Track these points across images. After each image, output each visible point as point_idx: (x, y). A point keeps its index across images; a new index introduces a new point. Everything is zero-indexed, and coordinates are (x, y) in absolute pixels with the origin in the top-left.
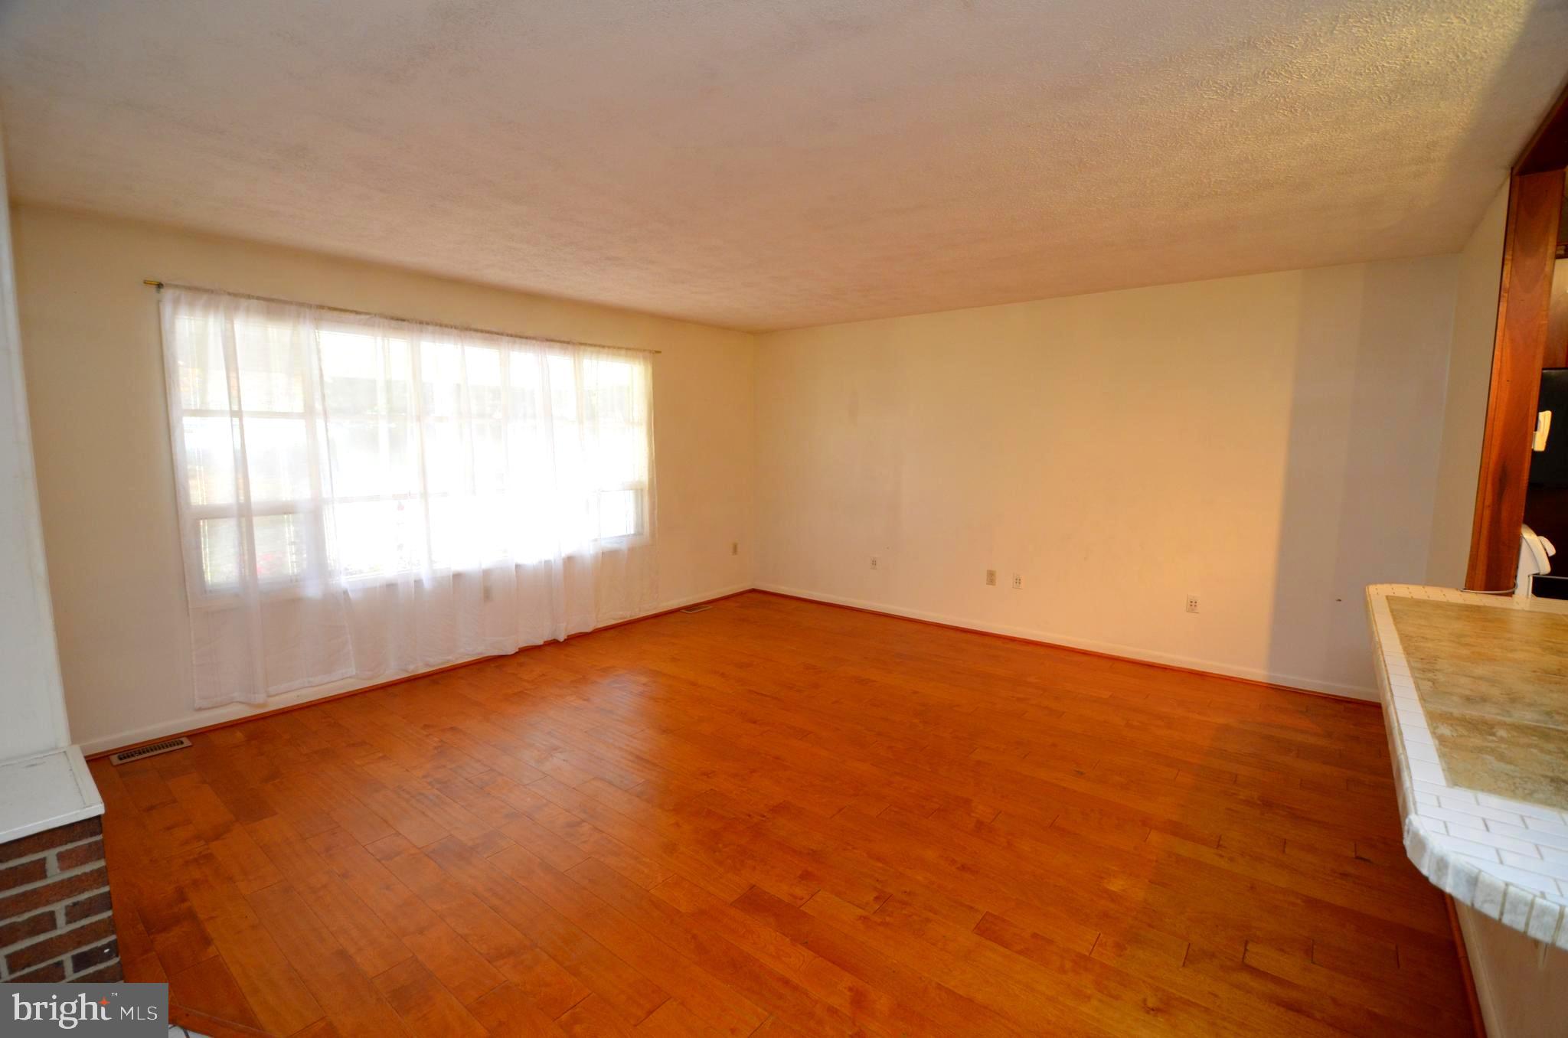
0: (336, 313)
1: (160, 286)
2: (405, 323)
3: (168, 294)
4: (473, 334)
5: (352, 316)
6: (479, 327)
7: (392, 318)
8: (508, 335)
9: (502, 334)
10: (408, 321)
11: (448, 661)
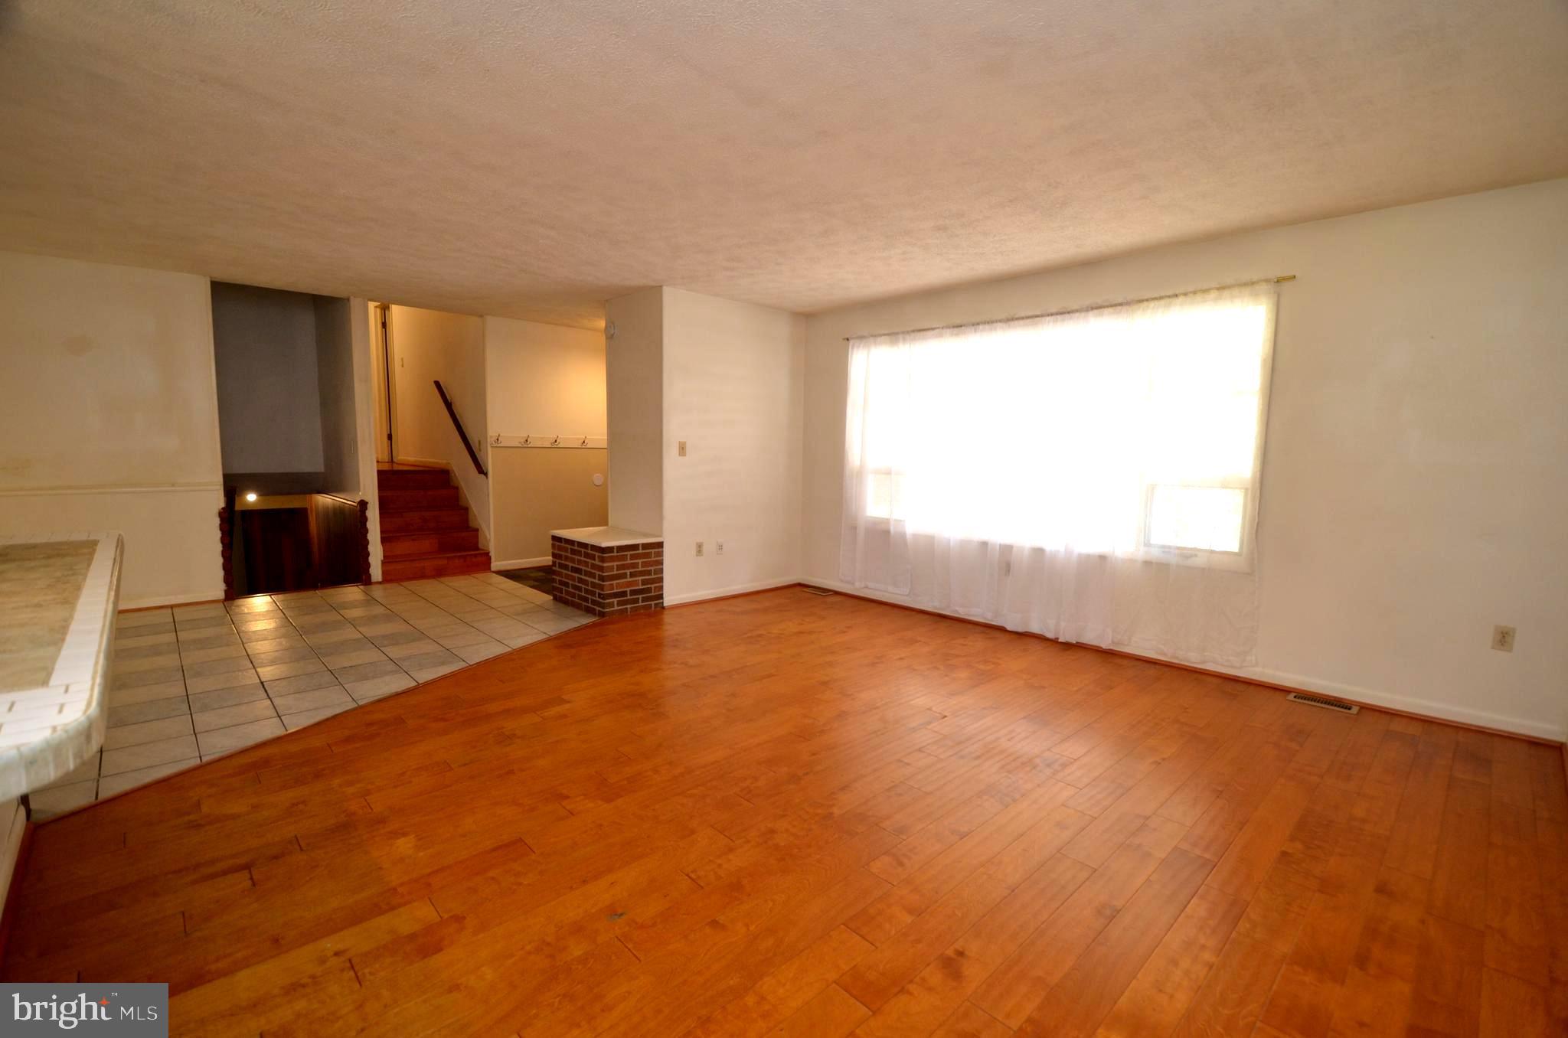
0: (922, 333)
1: (848, 339)
2: (963, 328)
3: (851, 342)
4: (1016, 322)
5: (932, 332)
6: (1023, 314)
7: (954, 327)
8: (1048, 315)
9: (1042, 316)
10: (964, 326)
11: (956, 611)
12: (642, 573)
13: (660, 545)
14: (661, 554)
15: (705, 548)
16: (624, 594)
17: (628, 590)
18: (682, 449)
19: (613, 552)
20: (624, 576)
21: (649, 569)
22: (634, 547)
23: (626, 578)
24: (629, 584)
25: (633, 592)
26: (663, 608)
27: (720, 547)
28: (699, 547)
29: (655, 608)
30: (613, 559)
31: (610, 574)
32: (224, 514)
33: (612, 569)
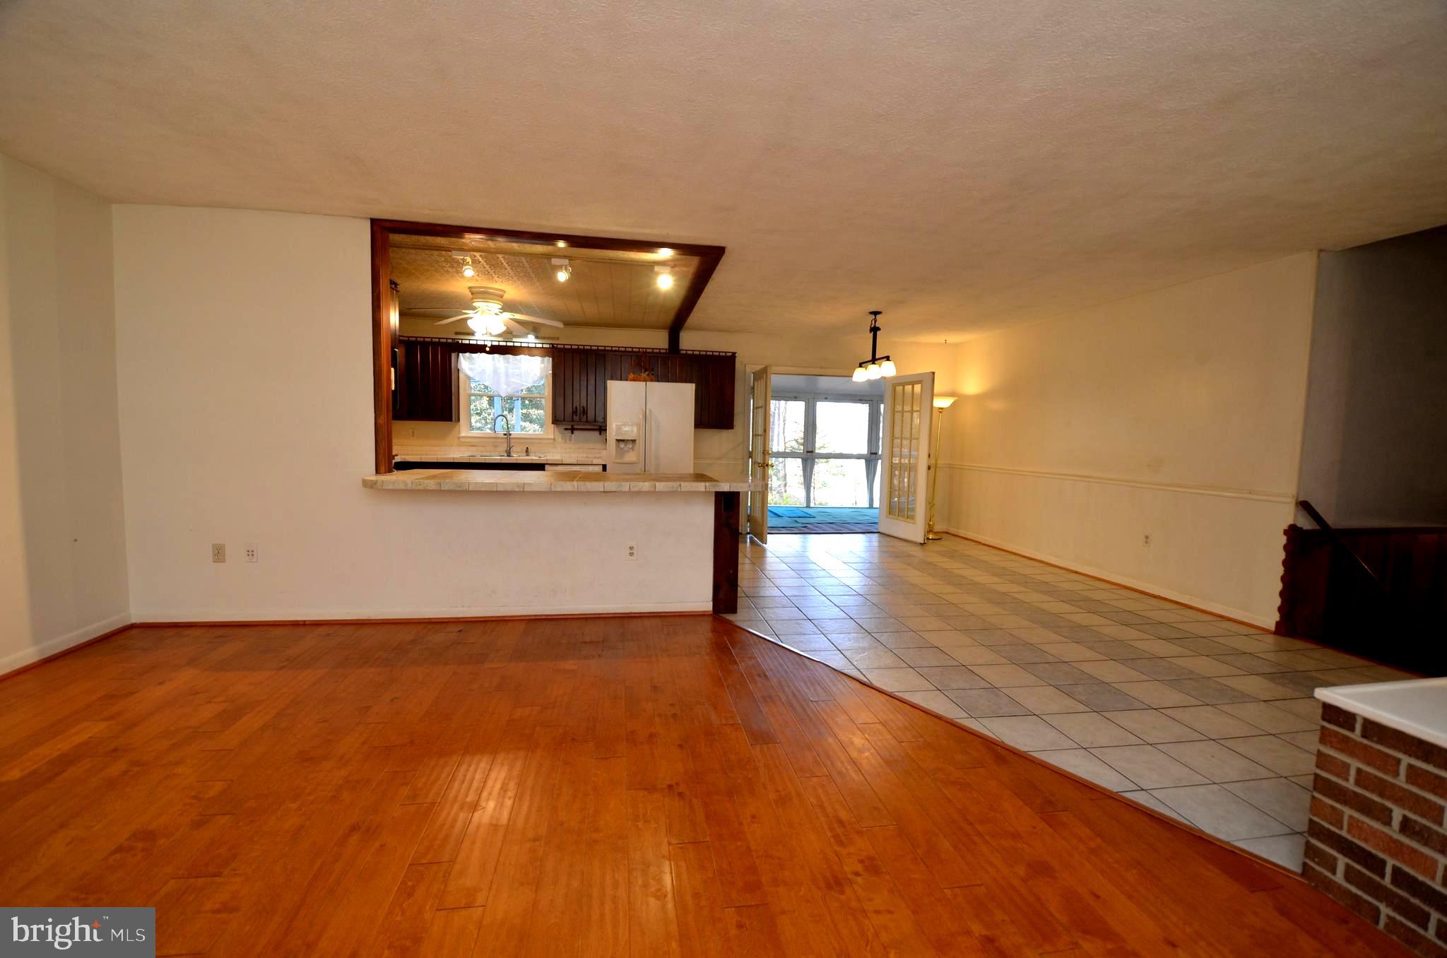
19: (1352, 728)
23: (1388, 822)
30: (1346, 745)
31: (1334, 779)
32: (1292, 532)
33: (1343, 770)
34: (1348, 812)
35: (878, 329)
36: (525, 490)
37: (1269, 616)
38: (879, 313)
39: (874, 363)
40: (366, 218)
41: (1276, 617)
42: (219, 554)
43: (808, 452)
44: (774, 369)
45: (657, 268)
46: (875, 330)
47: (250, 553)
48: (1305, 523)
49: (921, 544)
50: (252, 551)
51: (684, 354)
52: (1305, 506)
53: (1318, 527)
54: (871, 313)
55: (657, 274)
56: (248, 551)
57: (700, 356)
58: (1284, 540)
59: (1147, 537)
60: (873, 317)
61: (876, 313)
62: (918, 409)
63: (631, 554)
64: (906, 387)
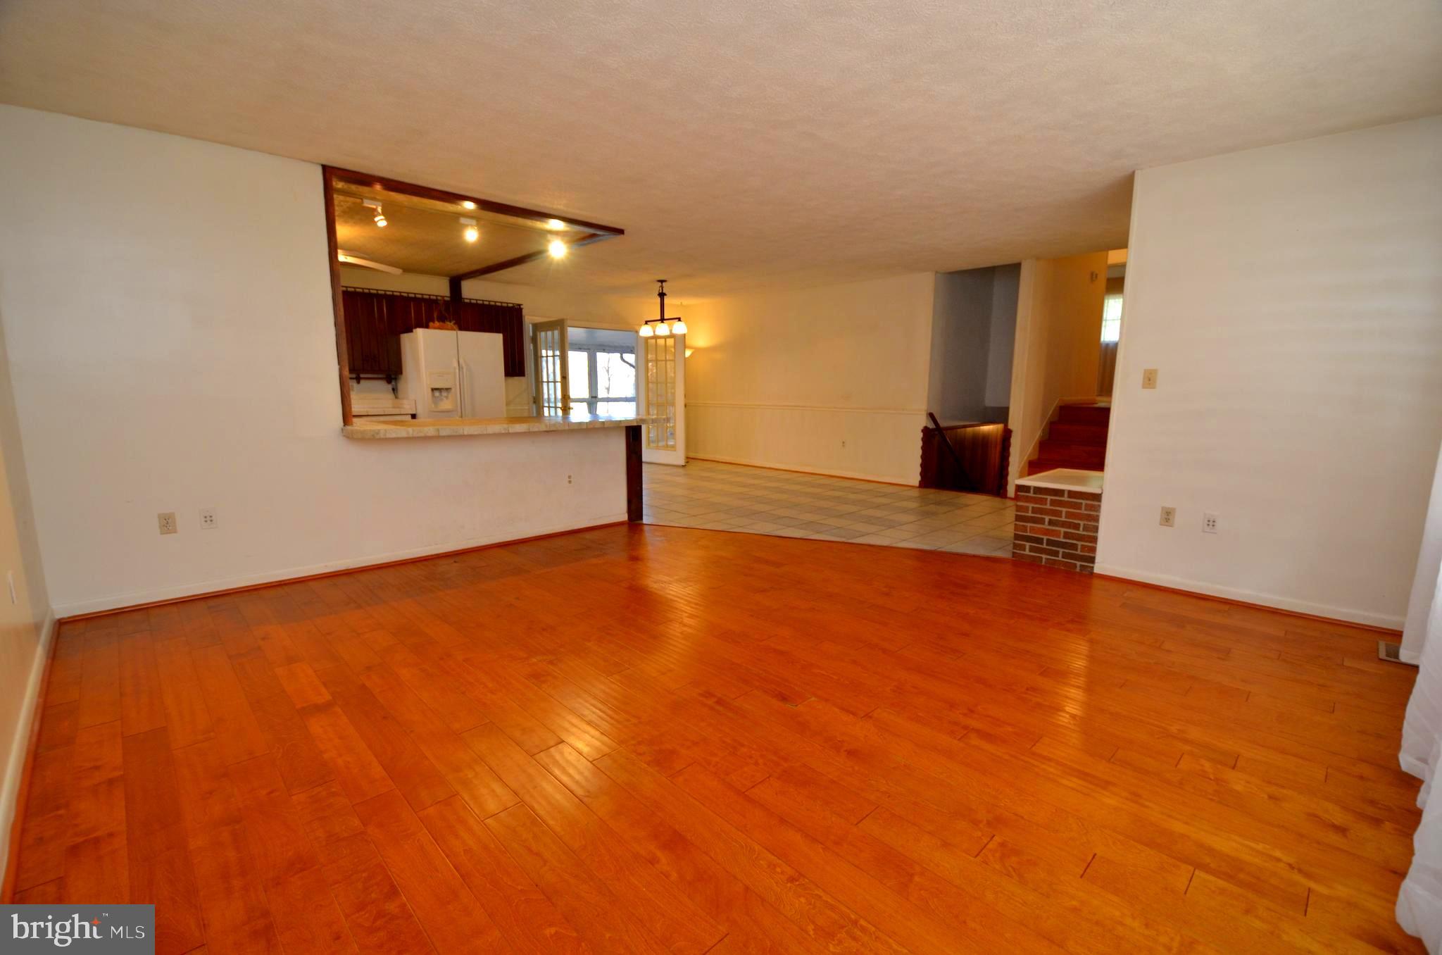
12: (1063, 524)
13: (1097, 497)
14: (1098, 508)
15: (1178, 519)
16: (1039, 541)
17: (1045, 538)
18: (1150, 380)
19: (1029, 492)
20: (1041, 521)
21: (1076, 521)
22: (1059, 492)
23: (1044, 523)
24: (1047, 532)
25: (1050, 542)
26: (1092, 574)
27: (1211, 523)
28: (1168, 516)
29: (1081, 570)
30: (1028, 499)
31: (1023, 514)
32: (926, 430)
33: (1026, 509)
34: (1029, 525)
35: (665, 294)
36: (510, 431)
37: (915, 479)
38: (665, 281)
39: (662, 322)
40: (320, 164)
41: (918, 478)
42: (167, 524)
43: (592, 397)
44: (569, 322)
45: (549, 237)
46: (662, 295)
47: (208, 519)
48: (931, 426)
49: (683, 466)
50: (211, 517)
51: (467, 303)
52: (931, 416)
53: (934, 427)
54: (659, 281)
55: (549, 241)
56: (206, 517)
57: (489, 306)
58: (921, 435)
59: (843, 443)
60: (660, 284)
61: (662, 281)
62: (672, 358)
63: (570, 482)
64: (658, 340)
